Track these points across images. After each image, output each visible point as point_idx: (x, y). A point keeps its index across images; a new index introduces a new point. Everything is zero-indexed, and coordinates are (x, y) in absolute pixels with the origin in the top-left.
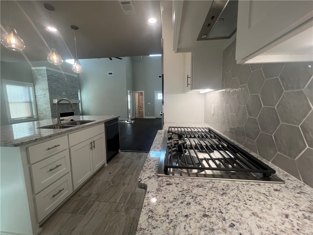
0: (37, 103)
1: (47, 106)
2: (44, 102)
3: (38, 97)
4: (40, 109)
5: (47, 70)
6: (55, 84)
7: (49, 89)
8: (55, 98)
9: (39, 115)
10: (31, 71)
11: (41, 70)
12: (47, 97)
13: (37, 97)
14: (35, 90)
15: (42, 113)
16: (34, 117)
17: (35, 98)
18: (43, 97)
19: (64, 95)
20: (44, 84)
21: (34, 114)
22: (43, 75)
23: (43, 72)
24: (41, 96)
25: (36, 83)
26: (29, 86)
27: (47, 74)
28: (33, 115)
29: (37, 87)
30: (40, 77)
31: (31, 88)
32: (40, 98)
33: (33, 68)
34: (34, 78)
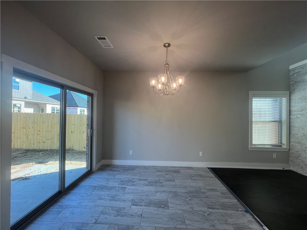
0: (292, 124)
3: (295, 113)
4: (297, 134)
9: (291, 143)
10: (289, 71)
13: (292, 113)
14: (290, 102)
15: (299, 143)
16: (283, 146)
17: (290, 115)
21: (284, 141)
24: (303, 112)
25: (294, 89)
26: (281, 96)
28: (281, 143)
29: (296, 97)
31: (284, 100)
32: (299, 116)
33: (291, 67)
34: (292, 83)
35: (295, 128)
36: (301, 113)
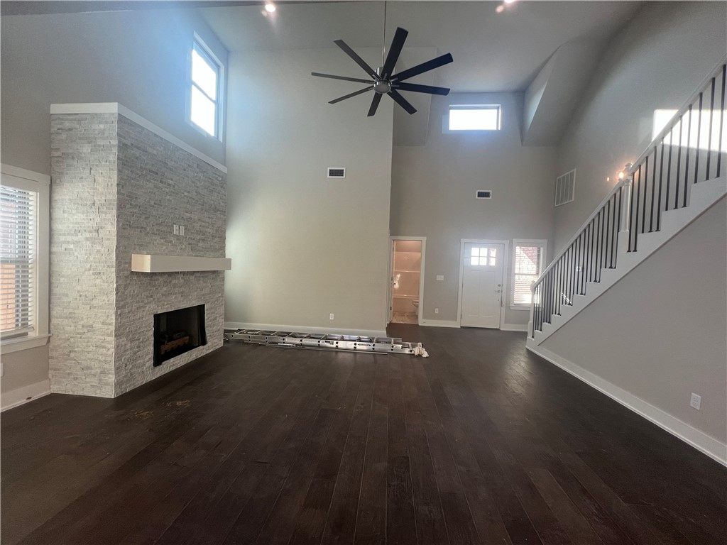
0: (55, 269)
1: (98, 281)
2: (88, 266)
3: (62, 238)
4: (67, 295)
5: (121, 119)
6: (151, 185)
7: (121, 206)
8: (142, 248)
9: (54, 321)
10: (49, 117)
11: (94, 116)
12: (106, 243)
13: (57, 238)
14: (51, 207)
15: (71, 316)
16: (32, 335)
17: (50, 242)
18: (87, 239)
19: (178, 237)
20: (99, 179)
21: (33, 319)
22: (100, 142)
23: (102, 126)
24: (80, 237)
25: (61, 173)
26: (25, 185)
27: (119, 134)
28: (25, 325)
29: (66, 194)
30: (86, 149)
31: (33, 198)
32: (72, 246)
33: (56, 109)
34: (56, 154)
35: (62, 279)
36: (75, 238)
